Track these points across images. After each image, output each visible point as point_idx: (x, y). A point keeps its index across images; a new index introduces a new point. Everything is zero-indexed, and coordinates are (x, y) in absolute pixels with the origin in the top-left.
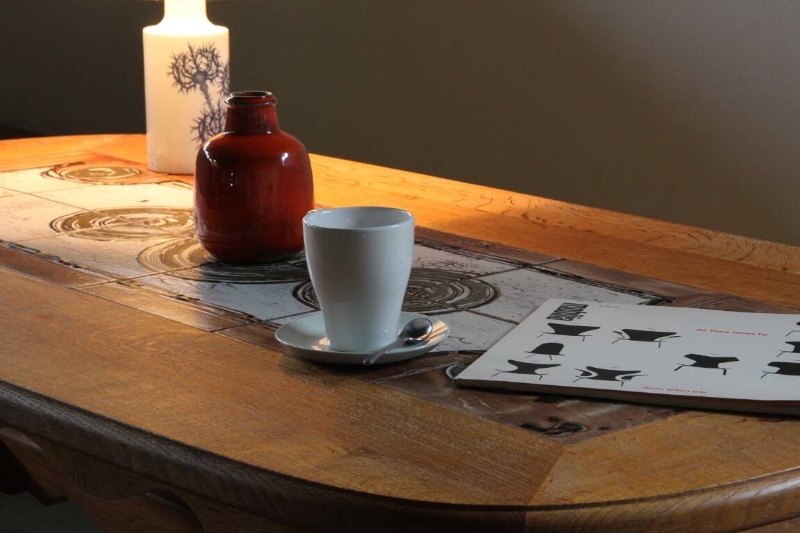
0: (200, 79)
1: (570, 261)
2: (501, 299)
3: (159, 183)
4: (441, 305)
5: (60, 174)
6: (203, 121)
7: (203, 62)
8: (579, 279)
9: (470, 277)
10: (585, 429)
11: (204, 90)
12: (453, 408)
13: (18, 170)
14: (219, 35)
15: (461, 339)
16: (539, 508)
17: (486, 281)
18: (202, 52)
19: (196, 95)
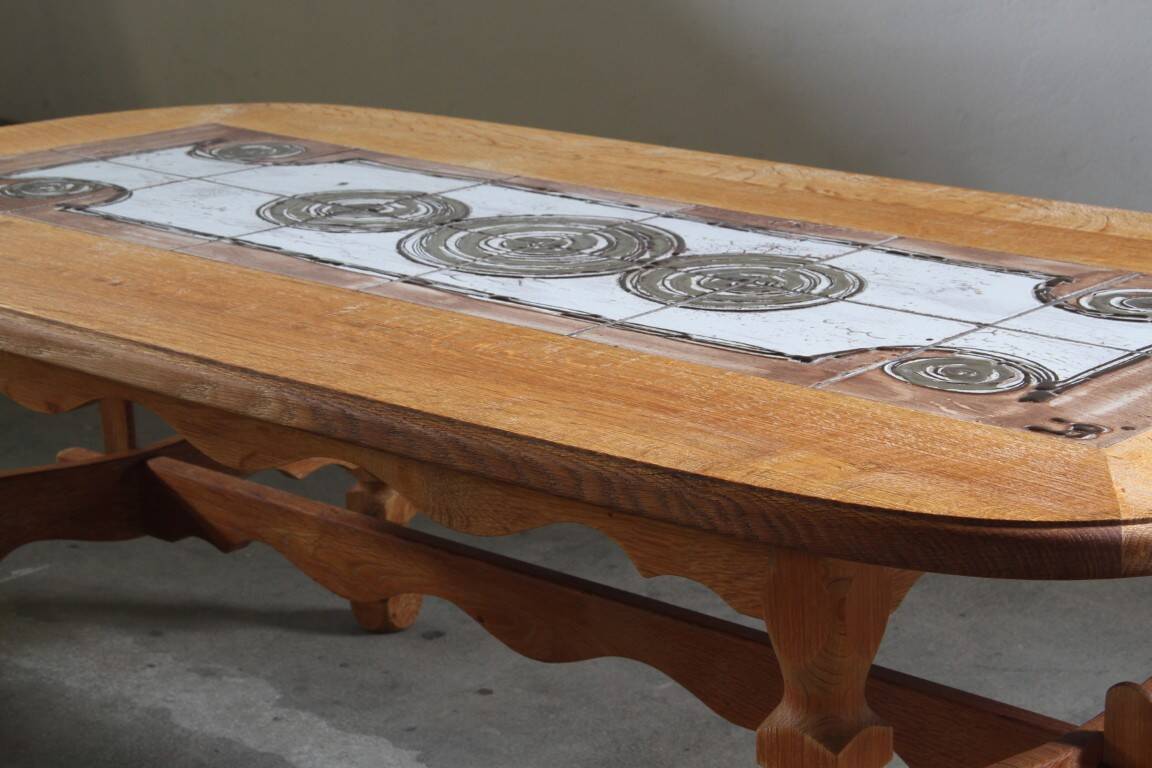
1: (909, 239)
2: (870, 285)
3: (341, 161)
4: (807, 294)
5: (210, 154)
8: (939, 259)
9: (812, 262)
10: (1106, 430)
12: (934, 413)
13: (157, 150)
15: (868, 334)
16: (1134, 522)
17: (834, 265)
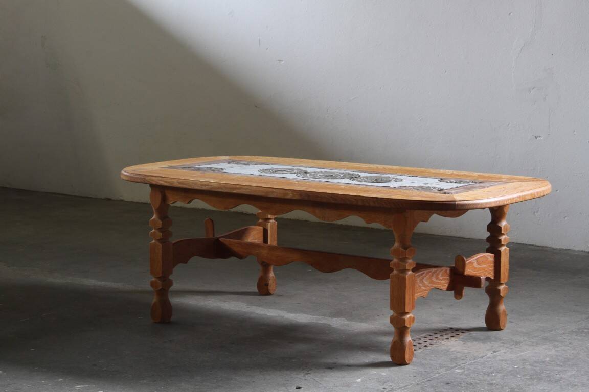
16: (458, 201)
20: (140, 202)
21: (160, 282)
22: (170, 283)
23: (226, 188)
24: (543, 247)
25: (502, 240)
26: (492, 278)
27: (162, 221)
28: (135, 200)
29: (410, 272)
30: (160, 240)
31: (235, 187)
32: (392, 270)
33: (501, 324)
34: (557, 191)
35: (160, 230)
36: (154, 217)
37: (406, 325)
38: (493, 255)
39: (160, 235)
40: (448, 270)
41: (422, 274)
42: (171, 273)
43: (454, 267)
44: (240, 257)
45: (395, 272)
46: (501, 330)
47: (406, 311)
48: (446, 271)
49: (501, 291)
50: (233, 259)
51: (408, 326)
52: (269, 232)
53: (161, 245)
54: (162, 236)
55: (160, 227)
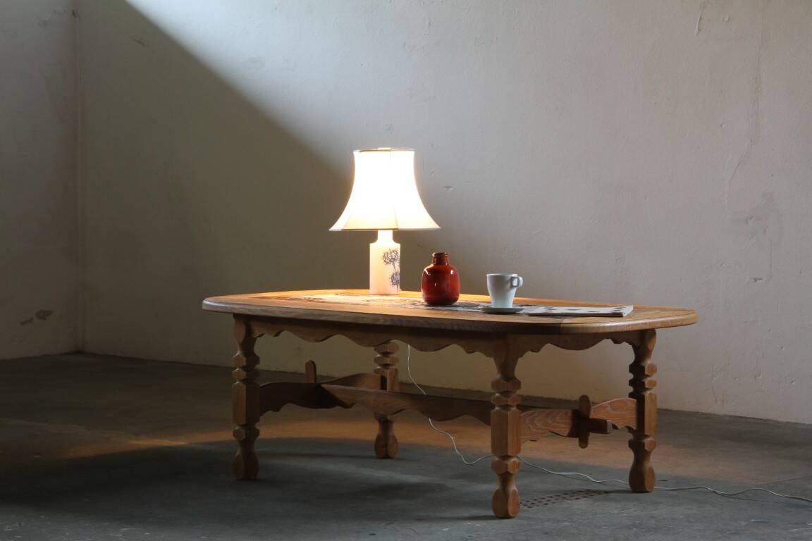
0: (392, 260)
6: (393, 276)
7: (394, 255)
11: (394, 264)
14: (397, 246)
18: (393, 251)
19: (391, 266)
20: (278, 370)
21: (243, 431)
22: (257, 433)
23: (313, 315)
24: (766, 420)
25: (646, 382)
26: (635, 428)
27: (246, 357)
28: (273, 369)
29: (514, 409)
30: (244, 381)
31: (322, 312)
32: (493, 407)
33: (647, 485)
34: (782, 348)
35: (244, 368)
36: (238, 353)
37: (509, 470)
38: (635, 400)
39: (243, 374)
40: (570, 413)
41: (533, 413)
42: (258, 420)
43: (577, 410)
44: (345, 406)
45: (497, 408)
46: (648, 492)
47: (509, 454)
48: (566, 413)
49: (646, 445)
50: (338, 408)
51: (511, 472)
52: (388, 380)
53: (245, 387)
54: (247, 375)
55: (245, 364)
